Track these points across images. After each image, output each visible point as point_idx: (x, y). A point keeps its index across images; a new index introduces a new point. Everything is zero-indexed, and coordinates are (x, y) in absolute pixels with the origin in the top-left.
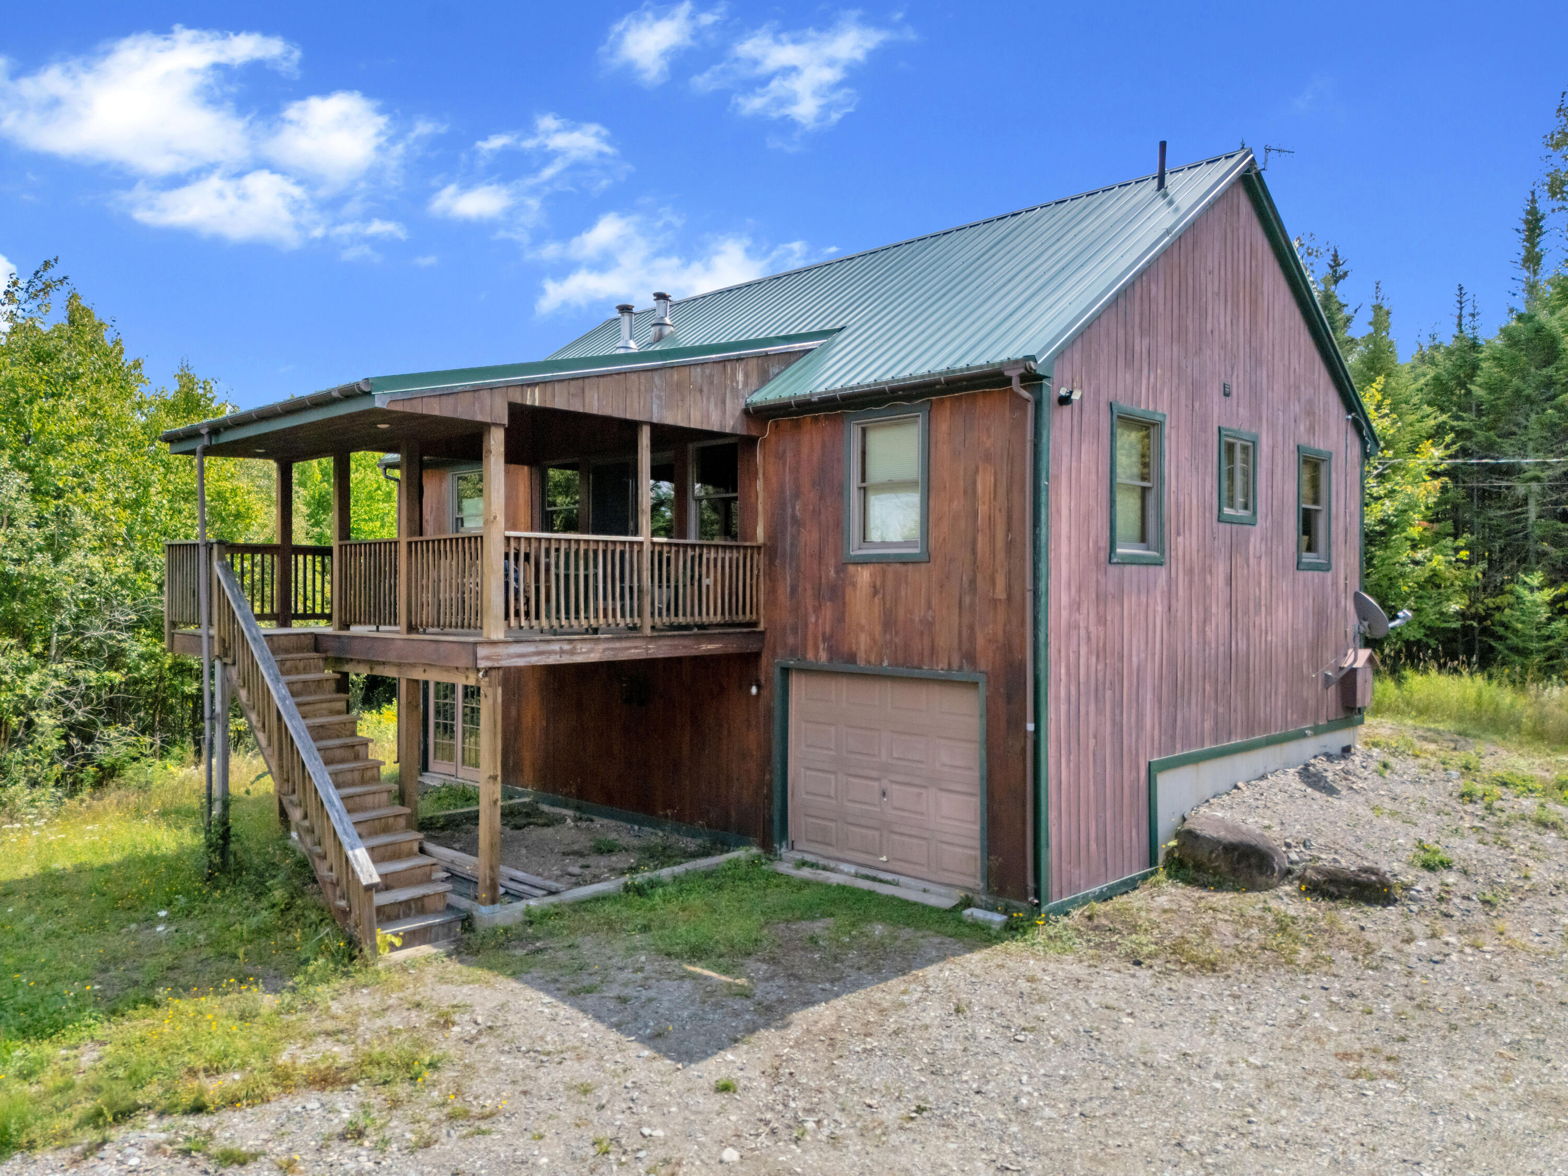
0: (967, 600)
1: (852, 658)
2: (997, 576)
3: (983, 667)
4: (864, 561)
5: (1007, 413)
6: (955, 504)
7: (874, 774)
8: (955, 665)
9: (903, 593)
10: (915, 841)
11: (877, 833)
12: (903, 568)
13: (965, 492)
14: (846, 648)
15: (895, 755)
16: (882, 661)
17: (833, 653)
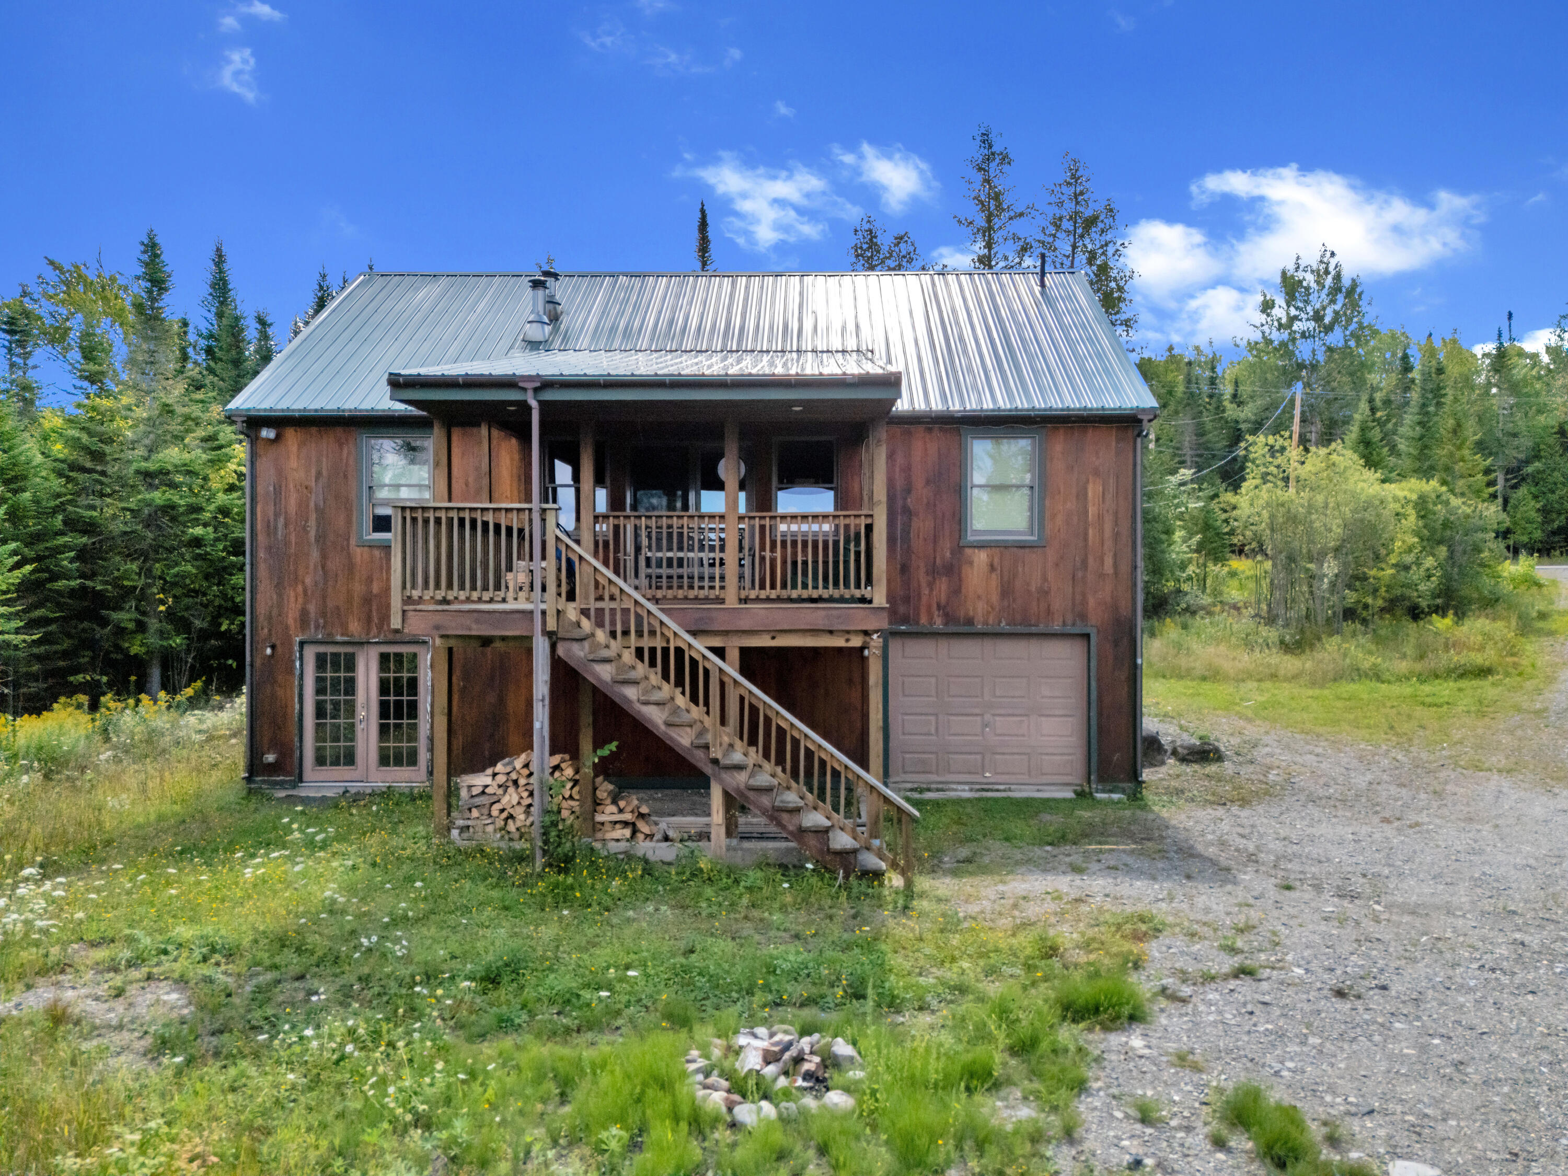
0: (1080, 574)
1: (970, 622)
2: (1106, 558)
3: (1093, 622)
4: (981, 546)
5: (1114, 444)
6: (1069, 505)
7: (977, 711)
8: (1069, 622)
9: (1020, 569)
10: (1016, 757)
11: (979, 757)
12: (1021, 551)
13: (1077, 496)
14: (962, 614)
15: (998, 694)
16: (1000, 622)
17: (949, 618)
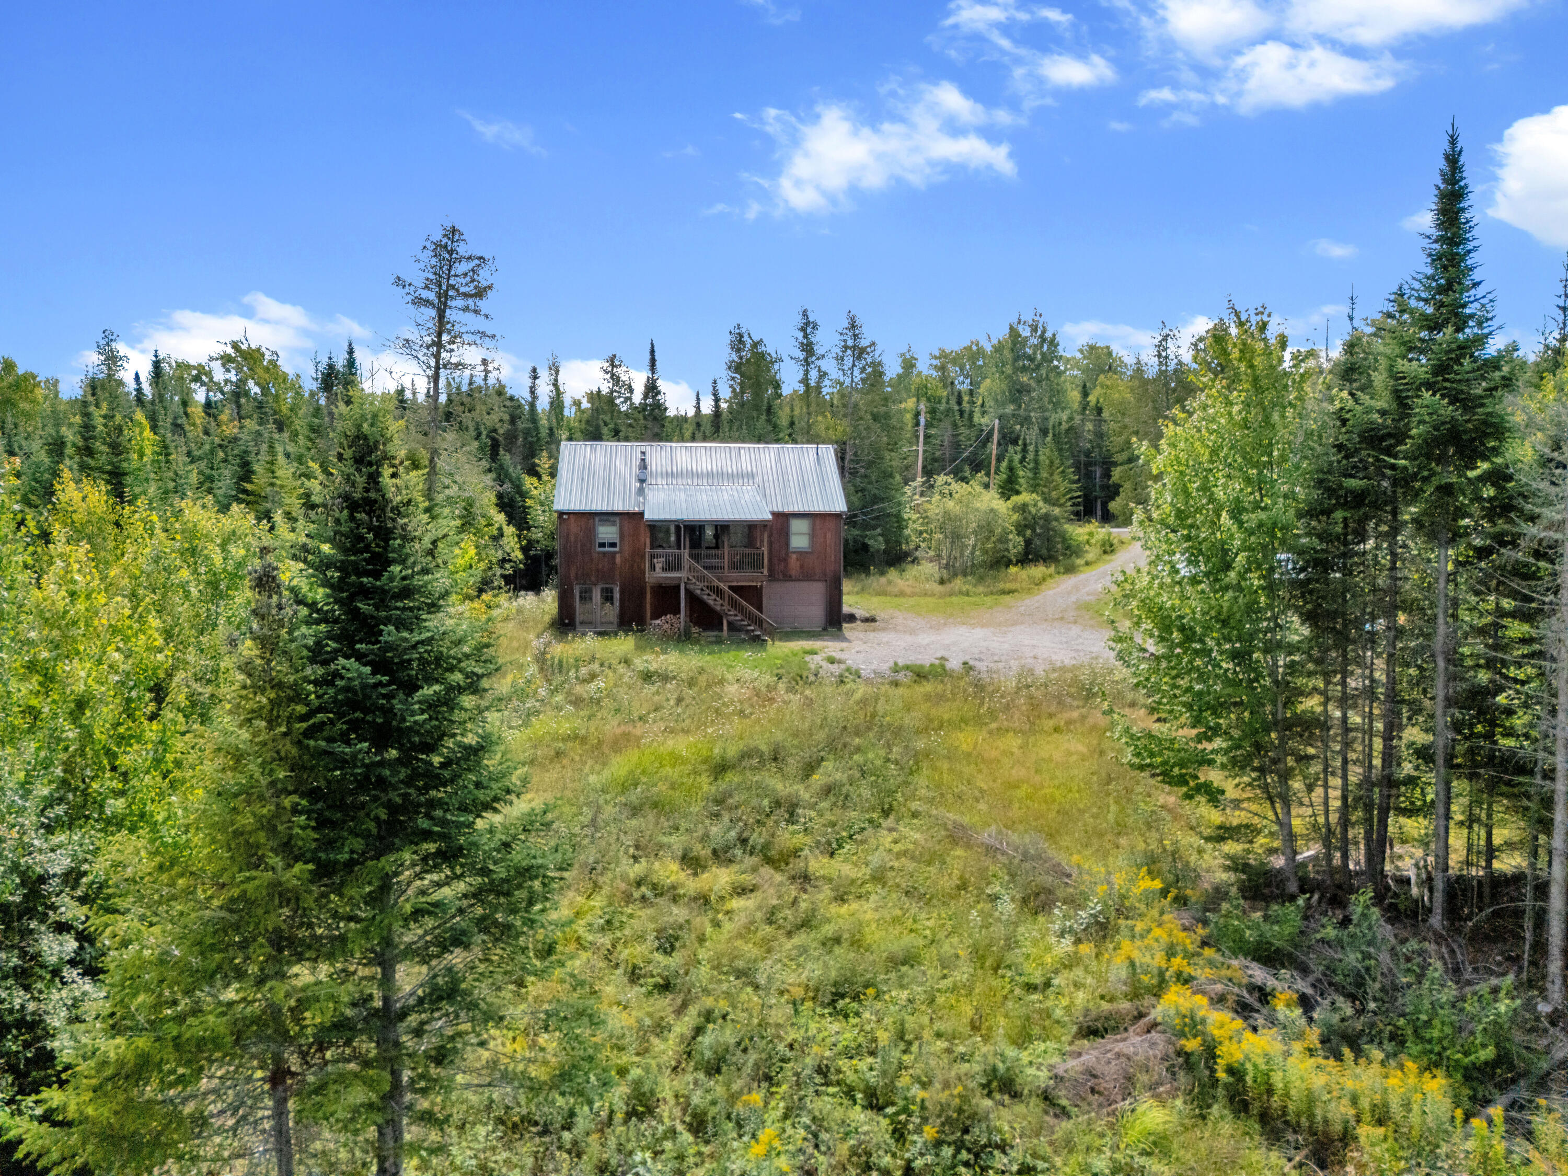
0: (824, 562)
1: (791, 576)
2: (832, 557)
3: (829, 576)
4: (795, 553)
6: (821, 540)
7: (792, 604)
8: (821, 576)
9: (806, 560)
10: (804, 618)
11: (793, 619)
12: (807, 554)
13: (824, 537)
14: (789, 574)
15: (799, 599)
16: (800, 576)
17: (785, 575)
